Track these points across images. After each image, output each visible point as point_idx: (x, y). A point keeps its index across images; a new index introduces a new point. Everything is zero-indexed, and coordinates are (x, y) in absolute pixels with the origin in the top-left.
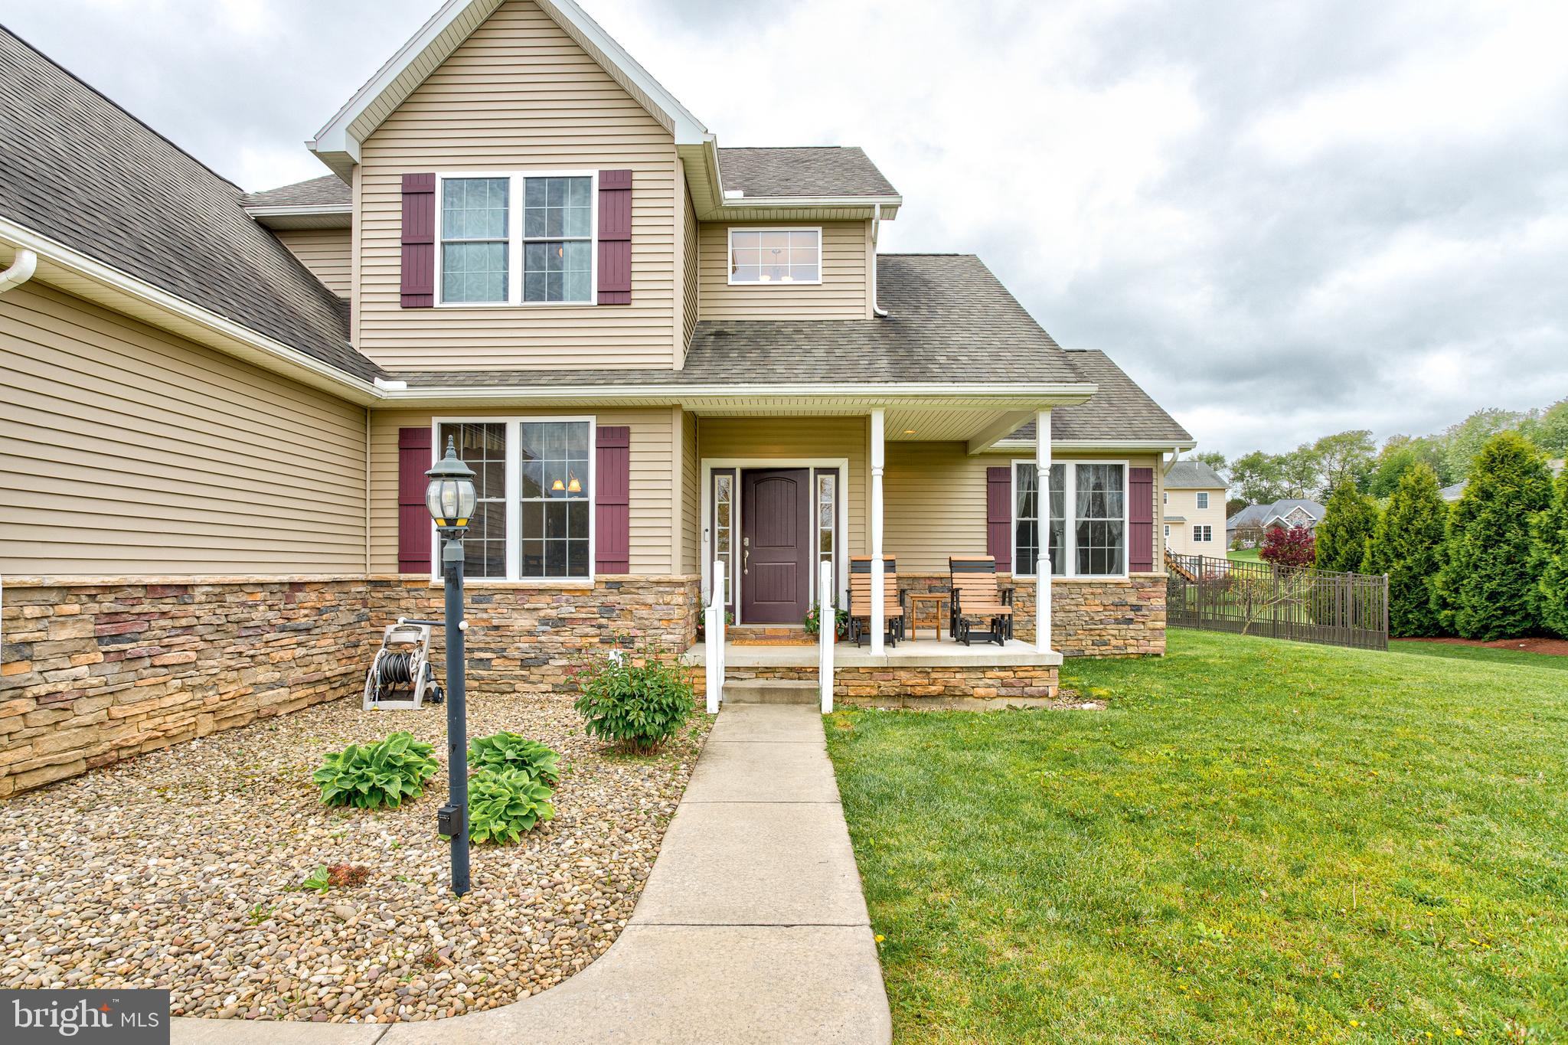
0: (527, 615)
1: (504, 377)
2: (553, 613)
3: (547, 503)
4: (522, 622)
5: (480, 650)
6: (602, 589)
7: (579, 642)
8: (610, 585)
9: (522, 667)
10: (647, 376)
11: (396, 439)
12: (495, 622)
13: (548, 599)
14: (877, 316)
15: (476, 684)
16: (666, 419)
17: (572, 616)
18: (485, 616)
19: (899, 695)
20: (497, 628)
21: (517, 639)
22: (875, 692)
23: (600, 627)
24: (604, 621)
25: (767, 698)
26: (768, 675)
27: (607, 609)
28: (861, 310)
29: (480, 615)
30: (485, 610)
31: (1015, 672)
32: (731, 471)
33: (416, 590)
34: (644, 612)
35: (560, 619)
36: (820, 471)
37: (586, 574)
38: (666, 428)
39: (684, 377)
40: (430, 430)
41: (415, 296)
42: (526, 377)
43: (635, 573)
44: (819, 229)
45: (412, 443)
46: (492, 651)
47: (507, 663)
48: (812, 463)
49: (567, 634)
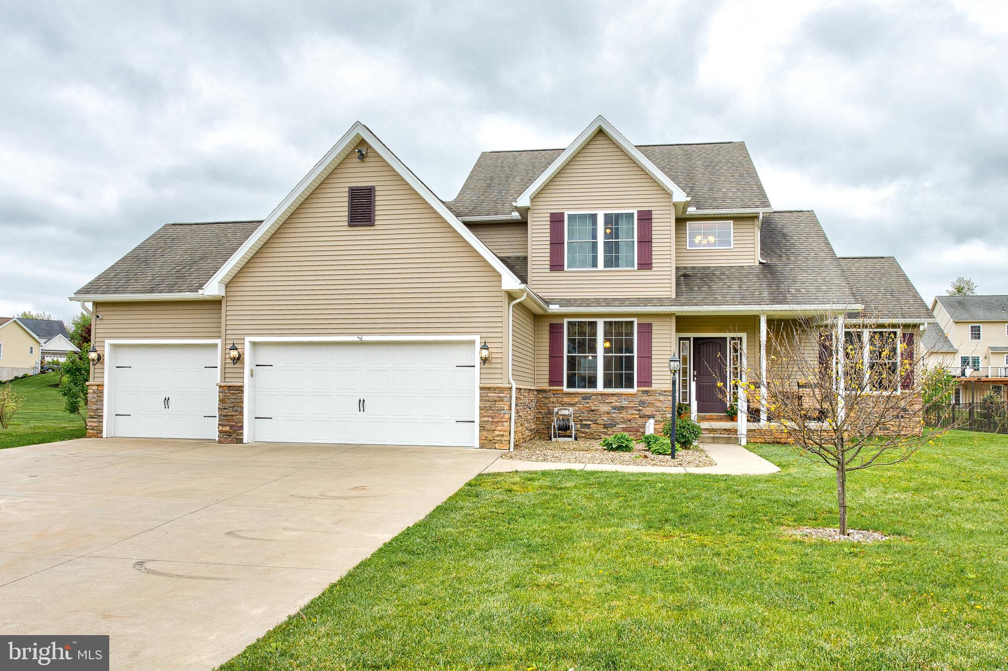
0: (606, 405)
1: (598, 302)
2: (618, 404)
3: (615, 356)
4: (605, 408)
5: (585, 420)
6: (640, 394)
7: (630, 417)
8: (643, 392)
9: (604, 428)
10: (661, 301)
11: (548, 328)
12: (593, 408)
13: (616, 398)
14: (760, 263)
15: (584, 435)
16: (669, 320)
17: (627, 405)
18: (588, 405)
19: (774, 442)
20: (593, 411)
21: (602, 415)
22: (763, 441)
23: (639, 410)
24: (641, 408)
25: (716, 441)
26: (714, 432)
27: (642, 403)
28: (753, 261)
29: (585, 405)
30: (588, 403)
31: (828, 433)
32: (689, 339)
33: (557, 394)
34: (659, 404)
35: (621, 407)
36: (733, 339)
37: (633, 387)
38: (669, 324)
39: (675, 302)
40: (563, 324)
41: (556, 265)
42: (608, 302)
43: (654, 387)
44: (732, 222)
45: (555, 330)
46: (591, 421)
47: (598, 426)
48: (728, 335)
49: (624, 413)
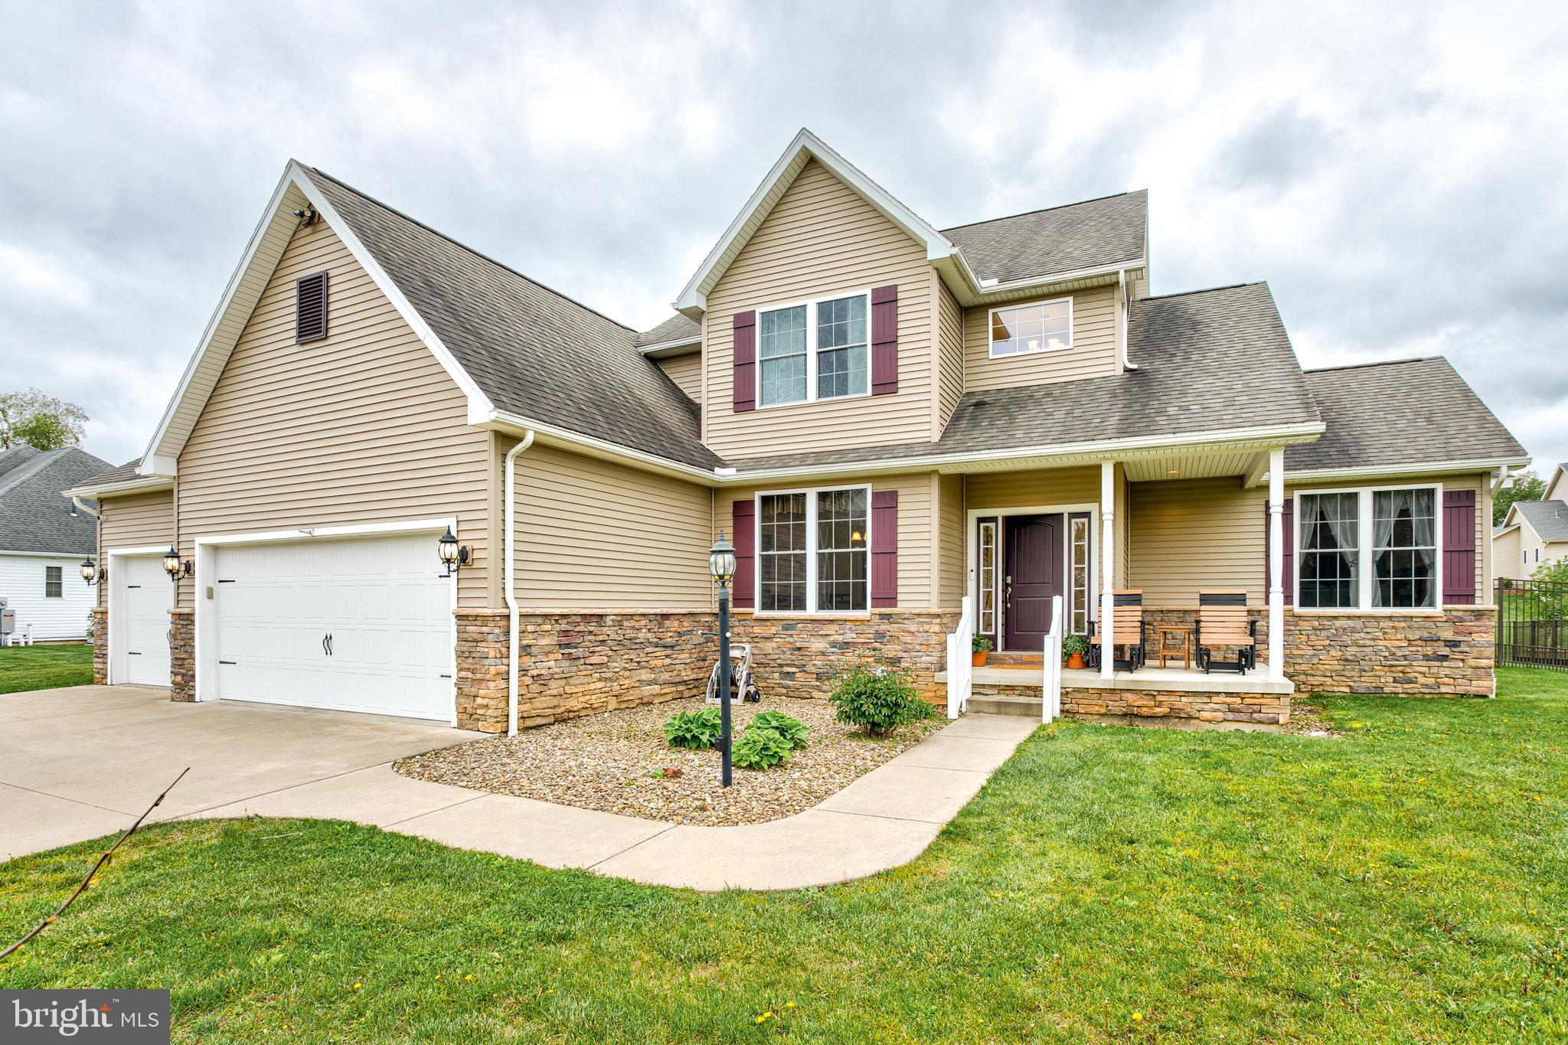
0: (820, 639)
1: (803, 459)
2: (840, 638)
3: (836, 553)
4: (818, 645)
5: (788, 665)
6: (876, 619)
7: (857, 661)
8: (882, 616)
9: (818, 679)
10: (908, 450)
11: (731, 509)
12: (798, 645)
13: (836, 627)
14: (1127, 370)
15: (784, 691)
16: (925, 482)
17: (854, 640)
18: (791, 640)
19: (1125, 715)
20: (799, 649)
21: (814, 658)
22: (1103, 711)
23: (874, 649)
24: (877, 645)
25: (1003, 710)
26: (1008, 692)
27: (880, 636)
28: (1111, 367)
29: (787, 640)
30: (791, 636)
31: (1243, 699)
32: (994, 519)
33: (744, 620)
34: (908, 639)
35: (845, 643)
36: (1073, 515)
37: (864, 607)
38: (926, 490)
39: (939, 448)
40: (752, 502)
41: (743, 403)
42: (820, 457)
43: (902, 607)
44: (1071, 299)
45: (742, 510)
46: (796, 666)
47: (807, 676)
48: (1065, 509)
49: (849, 654)
